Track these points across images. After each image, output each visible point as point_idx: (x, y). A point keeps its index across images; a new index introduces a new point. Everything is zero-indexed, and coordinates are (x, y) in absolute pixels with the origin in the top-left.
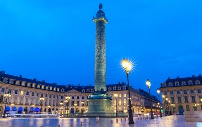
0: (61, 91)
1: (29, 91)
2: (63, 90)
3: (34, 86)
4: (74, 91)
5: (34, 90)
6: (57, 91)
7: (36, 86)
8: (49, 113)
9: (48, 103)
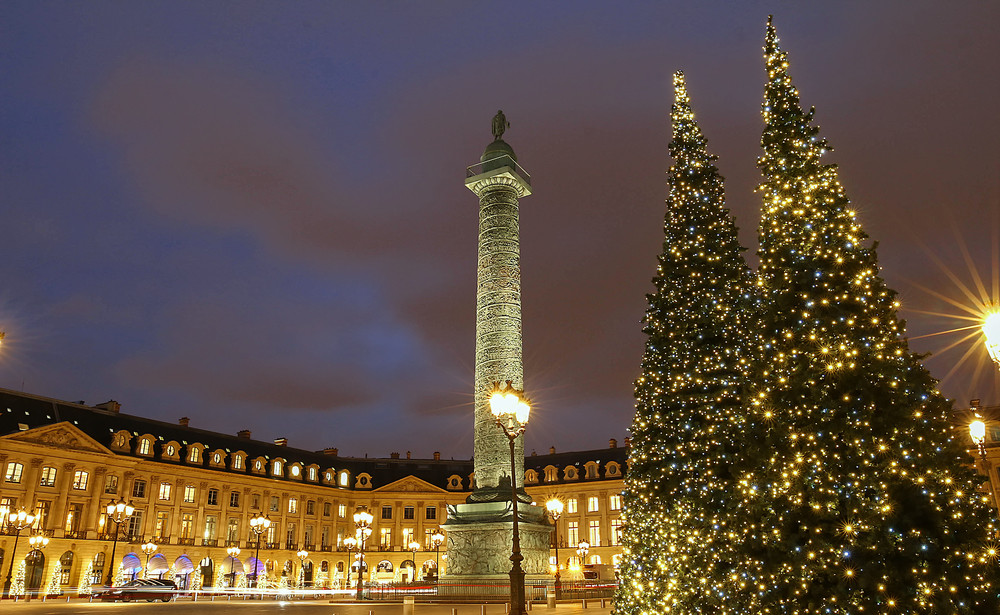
0: (359, 485)
1: (219, 486)
2: (364, 482)
3: (239, 462)
4: (412, 480)
5: (238, 482)
6: (337, 485)
7: (249, 463)
8: (308, 585)
9: (300, 540)
